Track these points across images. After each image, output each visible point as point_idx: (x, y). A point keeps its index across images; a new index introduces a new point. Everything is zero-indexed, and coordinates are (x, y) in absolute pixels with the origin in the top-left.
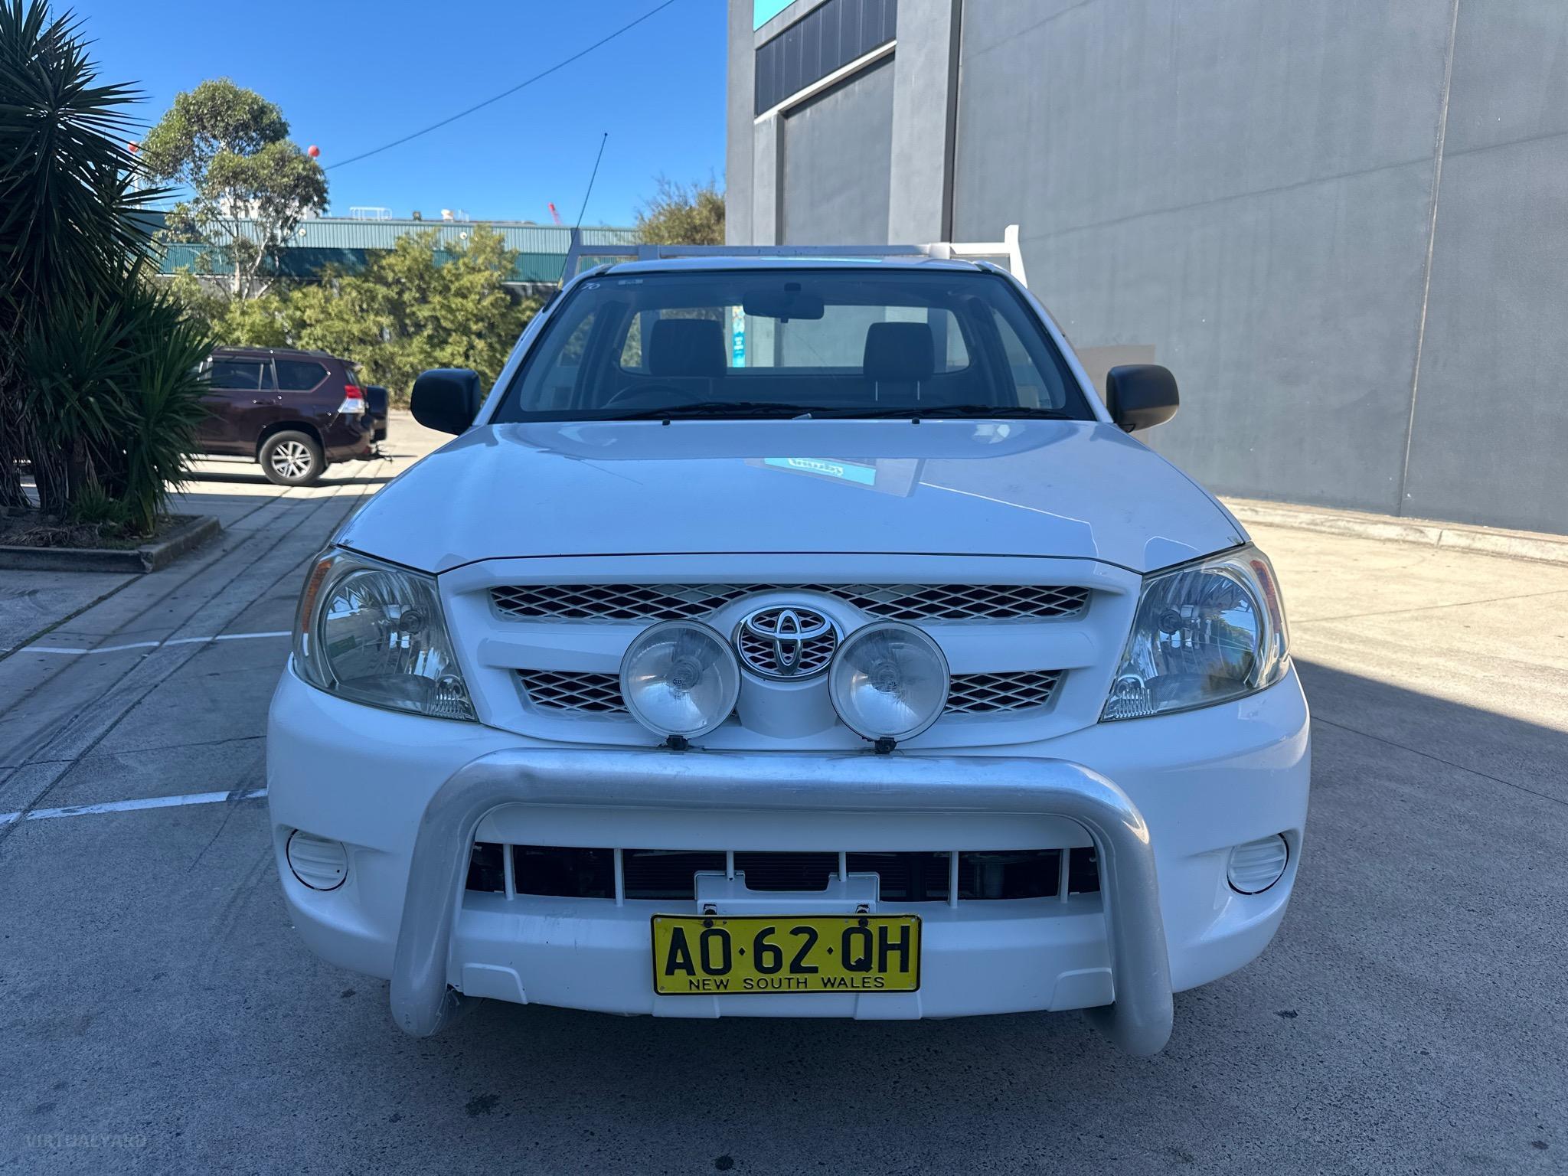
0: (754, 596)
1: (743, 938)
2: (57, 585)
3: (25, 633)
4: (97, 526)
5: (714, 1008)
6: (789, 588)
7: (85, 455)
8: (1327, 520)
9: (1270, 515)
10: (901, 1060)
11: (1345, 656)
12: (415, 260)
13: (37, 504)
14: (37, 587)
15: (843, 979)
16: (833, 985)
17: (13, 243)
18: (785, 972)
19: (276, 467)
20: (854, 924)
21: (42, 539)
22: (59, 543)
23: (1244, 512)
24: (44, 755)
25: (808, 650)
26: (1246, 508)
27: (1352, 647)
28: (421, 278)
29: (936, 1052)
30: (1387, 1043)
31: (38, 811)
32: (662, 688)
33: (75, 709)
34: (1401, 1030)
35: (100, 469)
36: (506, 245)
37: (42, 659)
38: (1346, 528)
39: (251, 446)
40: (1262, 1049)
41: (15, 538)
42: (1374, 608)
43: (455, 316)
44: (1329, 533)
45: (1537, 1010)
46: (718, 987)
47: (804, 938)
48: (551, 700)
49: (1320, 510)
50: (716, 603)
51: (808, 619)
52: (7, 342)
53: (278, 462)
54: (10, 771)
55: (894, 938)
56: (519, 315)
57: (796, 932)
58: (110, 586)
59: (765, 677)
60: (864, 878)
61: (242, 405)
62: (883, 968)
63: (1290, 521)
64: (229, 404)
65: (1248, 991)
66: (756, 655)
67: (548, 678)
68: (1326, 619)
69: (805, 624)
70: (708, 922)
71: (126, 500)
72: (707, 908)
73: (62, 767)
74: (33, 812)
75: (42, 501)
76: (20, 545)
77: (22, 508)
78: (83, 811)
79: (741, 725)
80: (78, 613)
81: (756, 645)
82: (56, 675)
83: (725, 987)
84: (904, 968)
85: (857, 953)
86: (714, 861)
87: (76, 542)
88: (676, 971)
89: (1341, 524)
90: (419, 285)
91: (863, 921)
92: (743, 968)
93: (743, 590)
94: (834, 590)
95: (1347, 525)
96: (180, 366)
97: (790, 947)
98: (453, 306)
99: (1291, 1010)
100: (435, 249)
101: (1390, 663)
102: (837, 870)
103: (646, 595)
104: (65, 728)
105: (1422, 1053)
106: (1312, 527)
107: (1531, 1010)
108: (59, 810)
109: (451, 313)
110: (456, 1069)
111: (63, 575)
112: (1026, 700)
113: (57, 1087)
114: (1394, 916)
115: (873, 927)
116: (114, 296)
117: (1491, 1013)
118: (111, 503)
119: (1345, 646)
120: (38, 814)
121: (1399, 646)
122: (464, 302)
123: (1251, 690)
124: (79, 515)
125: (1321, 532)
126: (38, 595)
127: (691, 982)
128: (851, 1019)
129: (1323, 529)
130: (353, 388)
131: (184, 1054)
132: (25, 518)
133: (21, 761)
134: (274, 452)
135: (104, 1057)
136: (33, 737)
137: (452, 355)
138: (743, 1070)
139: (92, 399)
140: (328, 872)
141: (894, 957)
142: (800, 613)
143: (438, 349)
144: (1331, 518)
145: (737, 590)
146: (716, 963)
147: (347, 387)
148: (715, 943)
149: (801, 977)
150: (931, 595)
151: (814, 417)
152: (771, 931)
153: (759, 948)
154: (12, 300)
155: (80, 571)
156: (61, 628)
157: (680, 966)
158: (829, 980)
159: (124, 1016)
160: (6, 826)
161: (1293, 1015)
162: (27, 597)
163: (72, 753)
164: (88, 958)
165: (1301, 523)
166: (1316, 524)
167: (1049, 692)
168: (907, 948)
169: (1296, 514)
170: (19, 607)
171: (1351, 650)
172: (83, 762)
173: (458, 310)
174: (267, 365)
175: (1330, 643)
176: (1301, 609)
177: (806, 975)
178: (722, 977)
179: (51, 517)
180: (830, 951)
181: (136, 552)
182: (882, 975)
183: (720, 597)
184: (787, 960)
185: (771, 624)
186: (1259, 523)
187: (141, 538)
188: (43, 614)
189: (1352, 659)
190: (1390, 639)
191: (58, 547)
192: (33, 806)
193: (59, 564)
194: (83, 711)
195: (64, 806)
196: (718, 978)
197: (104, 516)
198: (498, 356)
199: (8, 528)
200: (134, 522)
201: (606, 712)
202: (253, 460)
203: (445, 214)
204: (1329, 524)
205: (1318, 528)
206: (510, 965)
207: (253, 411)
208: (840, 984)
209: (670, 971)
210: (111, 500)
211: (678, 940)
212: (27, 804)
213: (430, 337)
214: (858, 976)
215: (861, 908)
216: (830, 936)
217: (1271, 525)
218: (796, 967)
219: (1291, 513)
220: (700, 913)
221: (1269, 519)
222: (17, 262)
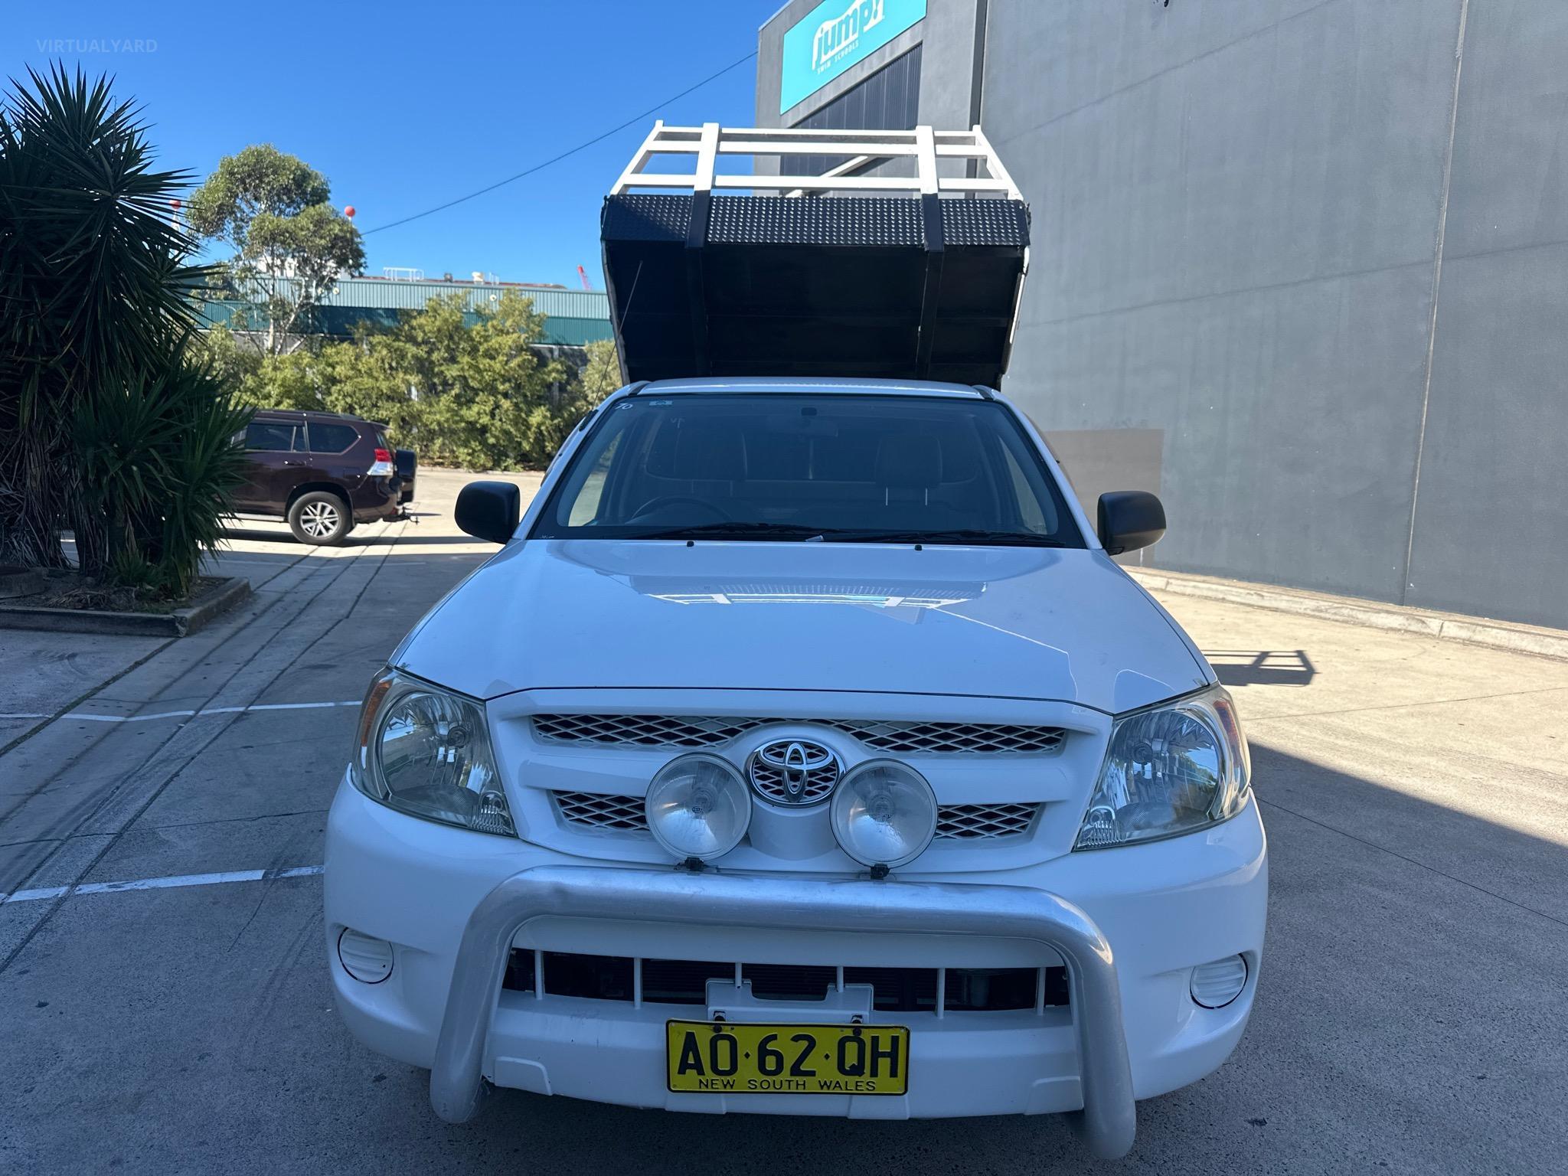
0: (766, 727)
1: (748, 1044)
2: (95, 648)
3: (66, 699)
4: (134, 589)
5: (721, 1105)
6: (797, 722)
7: (126, 521)
8: (1331, 607)
9: (1276, 600)
10: (893, 1158)
11: (1339, 753)
12: (446, 320)
13: (77, 565)
14: (76, 650)
15: (838, 1082)
16: (829, 1088)
17: (67, 317)
18: (786, 1074)
19: (304, 527)
20: (849, 1033)
21: (80, 601)
22: (97, 606)
23: (1250, 596)
24: (89, 827)
25: (813, 779)
26: (1252, 592)
27: (1347, 743)
28: (451, 338)
29: (926, 1150)
30: (1348, 1153)
31: (85, 886)
32: (682, 814)
33: (116, 780)
34: (1363, 1141)
35: (139, 533)
36: (534, 309)
37: (83, 726)
38: (1349, 616)
39: (280, 506)
40: (1231, 1156)
41: (55, 600)
42: (1373, 703)
43: (483, 377)
44: (1333, 620)
45: (1492, 1124)
46: (725, 1086)
47: (804, 1044)
48: (582, 817)
49: (1325, 596)
50: (732, 732)
51: (813, 751)
52: (56, 411)
53: (306, 522)
54: (56, 843)
55: (885, 1046)
56: (546, 377)
57: (796, 1039)
58: (145, 650)
59: (773, 804)
60: (858, 989)
61: (275, 466)
62: (874, 1073)
63: (1295, 607)
64: (260, 465)
65: (1221, 1098)
66: (766, 782)
67: (580, 798)
68: (1323, 714)
69: (811, 756)
70: (717, 1028)
71: (163, 565)
72: (717, 1015)
73: (106, 841)
74: (81, 886)
75: (81, 562)
76: (60, 607)
77: (61, 568)
78: (128, 887)
79: (751, 846)
80: (115, 679)
81: (766, 773)
82: (96, 744)
83: (732, 1086)
84: (894, 1073)
85: (851, 1059)
86: (725, 970)
87: (113, 605)
88: (687, 1071)
89: (1346, 612)
90: (448, 346)
91: (857, 1031)
92: (748, 1069)
93: (757, 721)
94: (837, 723)
95: (1351, 613)
96: (219, 437)
97: (791, 1053)
98: (481, 366)
99: (1261, 1118)
100: (465, 310)
101: (1383, 762)
102: (835, 980)
103: (669, 724)
104: (107, 799)
105: (1381, 1164)
106: (1317, 614)
107: (1487, 1124)
108: (104, 885)
109: (478, 373)
110: (480, 1155)
111: (100, 638)
112: (1008, 828)
113: (113, 1163)
114: (1365, 1025)
115: (866, 1036)
116: (161, 369)
117: (1449, 1126)
118: (148, 567)
119: (1339, 742)
120: (86, 889)
121: (1393, 743)
122: (492, 363)
123: (1214, 822)
124: (116, 578)
125: (1325, 619)
126: (77, 659)
127: (701, 1082)
128: (846, 1118)
129: (1328, 616)
130: (382, 451)
131: (229, 1134)
132: (64, 579)
133: (67, 834)
134: (303, 512)
135: (156, 1135)
136: (77, 808)
137: (479, 413)
138: (746, 1164)
139: (135, 468)
140: (375, 967)
141: (884, 1064)
142: (807, 746)
143: (465, 408)
144: (1336, 605)
145: (751, 721)
146: (724, 1064)
147: (377, 450)
148: (724, 1047)
149: (800, 1079)
150: (924, 730)
151: (826, 540)
152: (774, 1037)
153: (763, 1052)
154: (63, 371)
155: (116, 634)
156: (100, 695)
157: (691, 1067)
158: (825, 1083)
159: (173, 1094)
160: (56, 900)
161: (1262, 1123)
162: (66, 661)
163: (115, 827)
164: (137, 1037)
165: (1305, 609)
166: (1321, 611)
167: (1029, 822)
168: (896, 1055)
169: (1302, 600)
170: (58, 671)
171: (1345, 747)
172: (126, 835)
173: (486, 370)
174: (300, 427)
175: (1326, 739)
176: (1300, 701)
177: (805, 1078)
178: (728, 1078)
179: (89, 579)
180: (827, 1057)
181: (170, 616)
182: (872, 1080)
183: (736, 727)
184: (788, 1064)
185: (780, 755)
186: (1263, 608)
187: (176, 601)
188: (85, 680)
189: (1347, 756)
190: (1384, 736)
191: (96, 610)
192: (80, 880)
193: (96, 627)
194: (123, 783)
195: (110, 881)
196: (725, 1079)
197: (141, 579)
198: (523, 415)
199: (47, 589)
200: (169, 585)
201: (631, 829)
202: (282, 519)
203: (476, 276)
204: (1333, 611)
205: (1322, 615)
206: (538, 1059)
207: (285, 472)
208: (835, 1086)
209: (682, 1071)
210: (148, 563)
211: (690, 1042)
212: (74, 878)
213: (457, 396)
214: (852, 1080)
215: (855, 1019)
216: (827, 1043)
217: (1276, 610)
218: (796, 1070)
219: (1297, 599)
220: (711, 1019)
221: (1274, 604)
222: (67, 337)
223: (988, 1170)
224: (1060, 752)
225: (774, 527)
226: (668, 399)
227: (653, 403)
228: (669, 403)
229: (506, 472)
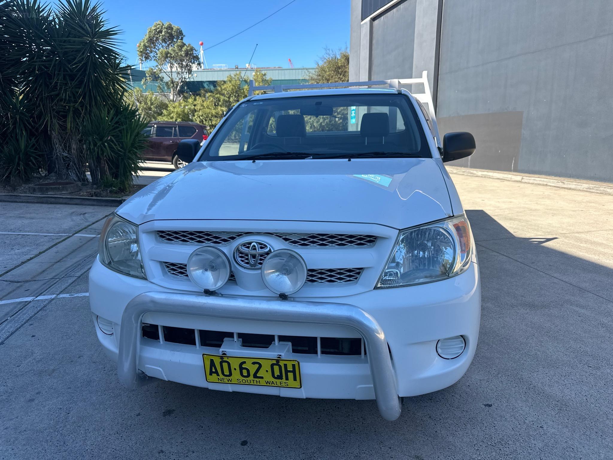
0: (246, 236)
1: (235, 364)
2: (93, 211)
3: (77, 229)
4: (109, 189)
5: (230, 388)
6: (258, 234)
7: (105, 164)
8: (595, 187)
9: (570, 184)
11: (580, 250)
12: (234, 85)
13: (91, 181)
14: (86, 212)
15: (273, 382)
16: (269, 384)
17: (80, 88)
18: (251, 377)
19: (179, 166)
20: (275, 362)
21: (90, 194)
22: (96, 196)
23: (558, 183)
24: (70, 274)
25: (262, 258)
26: (559, 181)
27: (585, 245)
28: (237, 92)
31: (62, 295)
33: (85, 257)
34: (535, 416)
35: (110, 169)
37: (81, 238)
38: (603, 191)
39: (170, 158)
40: (471, 419)
41: (82, 194)
42: (603, 228)
44: (596, 193)
46: (228, 381)
47: (257, 366)
48: (174, 272)
49: (594, 182)
50: (233, 238)
51: (262, 246)
52: (79, 124)
53: (179, 164)
54: (58, 279)
55: (290, 368)
57: (254, 363)
58: (110, 211)
59: (245, 268)
60: (284, 344)
61: (167, 143)
62: (287, 379)
63: (579, 187)
64: (162, 143)
65: (475, 394)
66: (242, 259)
67: (173, 265)
68: (578, 233)
69: (261, 248)
70: (222, 358)
71: (119, 179)
72: (223, 352)
73: (74, 279)
74: (60, 295)
75: (92, 180)
76: (84, 196)
77: (86, 182)
78: (76, 295)
79: (237, 285)
80: (97, 222)
81: (243, 255)
82: (84, 245)
83: (231, 381)
84: (295, 379)
85: (277, 373)
86: (230, 335)
87: (102, 195)
88: (213, 374)
89: (602, 189)
90: (236, 95)
91: (278, 361)
92: (236, 375)
93: (242, 234)
94: (275, 234)
95: (604, 189)
96: (136, 131)
97: (253, 369)
99: (490, 403)
100: (241, 80)
101: (600, 253)
102: (274, 340)
103: (208, 235)
104: (80, 264)
105: (540, 427)
106: (588, 190)
108: (68, 294)
110: (165, 398)
111: (96, 207)
112: (348, 279)
113: (37, 393)
114: (553, 367)
115: (282, 363)
116: (114, 106)
118: (114, 181)
119: (582, 245)
120: (62, 296)
121: (608, 245)
123: (449, 277)
124: (103, 185)
125: (592, 192)
126: (86, 215)
127: (219, 379)
128: (279, 396)
129: (593, 191)
130: (206, 136)
131: (79, 385)
132: (87, 186)
133: (63, 276)
134: (178, 160)
135: (54, 384)
136: (69, 267)
139: (106, 144)
140: (109, 329)
141: (291, 375)
144: (597, 186)
145: (240, 234)
146: (227, 372)
147: (203, 136)
148: (225, 365)
149: (258, 380)
150: (313, 237)
151: (313, 159)
152: (245, 362)
153: (241, 369)
154: (80, 109)
155: (102, 206)
156: (90, 227)
157: (214, 373)
158: (268, 382)
159: (65, 370)
160: (50, 300)
161: (490, 406)
162: (82, 216)
163: (78, 274)
164: (61, 349)
165: (583, 188)
166: (591, 189)
167: (358, 276)
168: (295, 371)
169: (582, 184)
170: (78, 219)
171: (584, 247)
172: (81, 277)
174: (175, 128)
175: (576, 243)
176: (568, 227)
177: (260, 379)
178: (229, 378)
179: (95, 186)
180: (267, 371)
181: (120, 199)
182: (287, 381)
183: (234, 236)
184: (252, 373)
185: (248, 247)
186: (565, 188)
187: (124, 193)
188: (86, 222)
189: (583, 251)
190: (605, 242)
191: (96, 197)
192: (61, 292)
193: (95, 203)
194: (88, 258)
195: (71, 293)
196: (228, 378)
197: (111, 186)
199: (80, 190)
200: (122, 188)
202: (171, 163)
203: (247, 66)
204: (596, 189)
205: (591, 190)
206: (160, 367)
207: (171, 145)
208: (272, 383)
209: (211, 374)
210: (114, 180)
211: (212, 363)
212: (59, 292)
214: (278, 381)
215: (278, 356)
216: (266, 366)
217: (570, 189)
218: (255, 376)
219: (579, 184)
220: (220, 354)
221: (569, 186)
222: (80, 95)
223: (362, 417)
224: (372, 247)
225: (293, 154)
226: (260, 102)
227: (255, 104)
228: (261, 103)
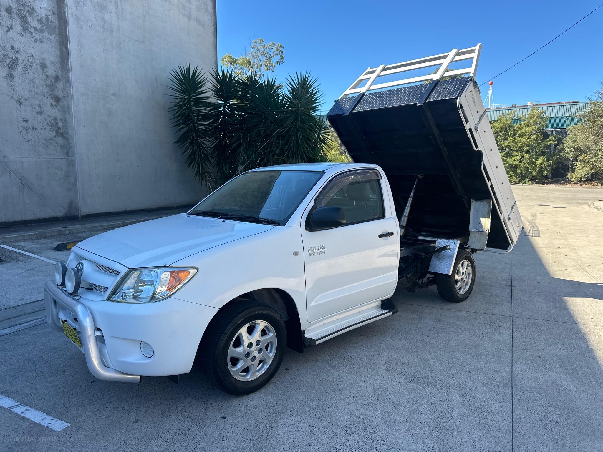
12: (503, 124)
28: (506, 130)
36: (544, 115)
43: (517, 145)
56: (547, 143)
90: (504, 133)
98: (516, 141)
100: (513, 119)
109: (515, 144)
122: (522, 139)
137: (514, 160)
143: (509, 158)
173: (519, 142)
198: (534, 160)
203: (529, 103)
213: (506, 154)
229: (524, 184)
